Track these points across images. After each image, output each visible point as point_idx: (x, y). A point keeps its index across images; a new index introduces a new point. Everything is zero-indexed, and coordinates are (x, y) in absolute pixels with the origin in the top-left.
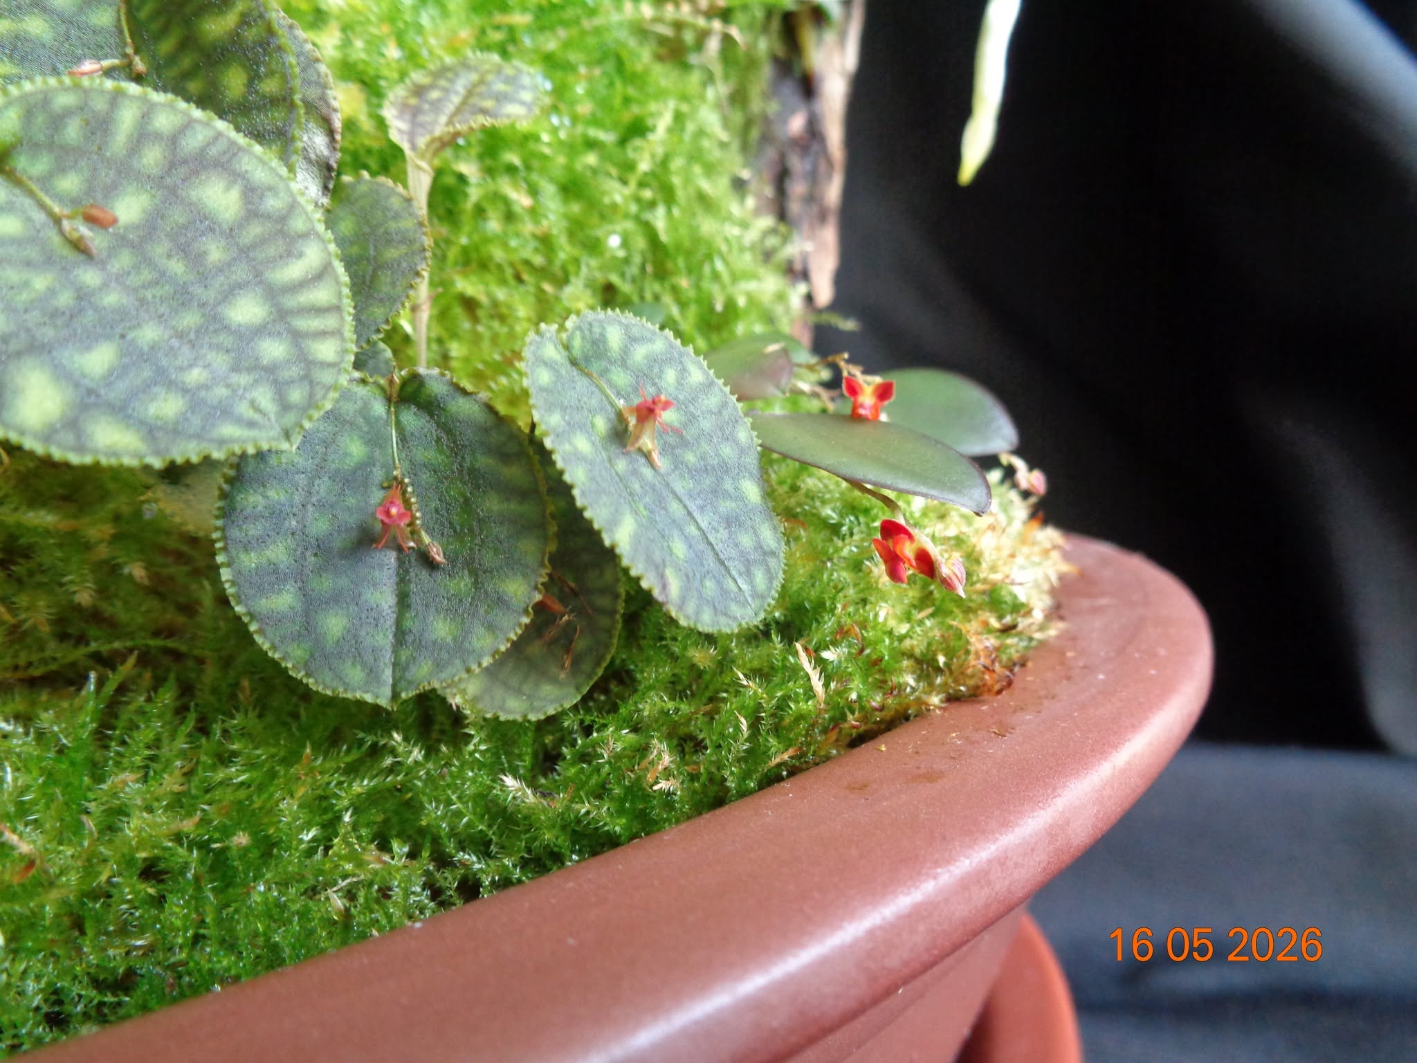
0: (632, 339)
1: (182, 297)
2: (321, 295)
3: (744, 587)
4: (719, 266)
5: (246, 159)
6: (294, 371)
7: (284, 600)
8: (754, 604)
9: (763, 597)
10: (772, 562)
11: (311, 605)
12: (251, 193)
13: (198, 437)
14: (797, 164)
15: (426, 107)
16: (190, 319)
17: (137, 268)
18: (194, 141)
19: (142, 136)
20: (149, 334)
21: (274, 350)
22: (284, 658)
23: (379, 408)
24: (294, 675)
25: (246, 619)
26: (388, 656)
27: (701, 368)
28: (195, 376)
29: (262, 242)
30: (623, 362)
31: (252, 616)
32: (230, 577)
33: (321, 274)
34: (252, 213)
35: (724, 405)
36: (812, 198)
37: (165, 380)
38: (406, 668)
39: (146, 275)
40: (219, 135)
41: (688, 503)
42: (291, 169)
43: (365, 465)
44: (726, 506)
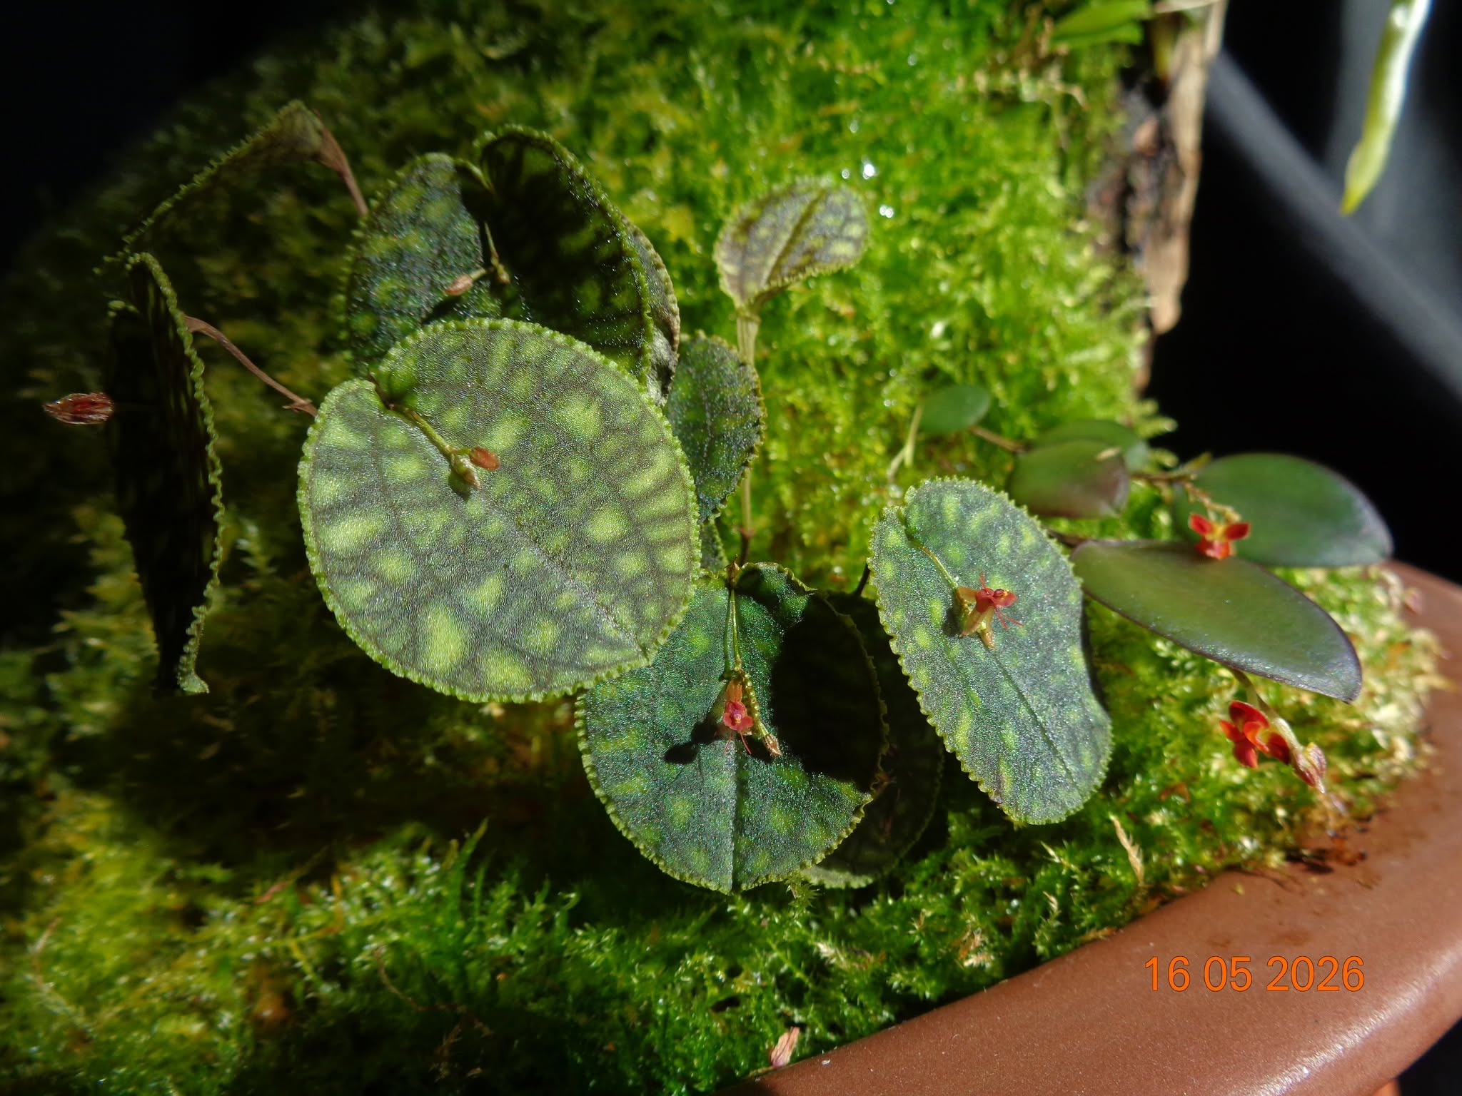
0: (968, 507)
1: (552, 518)
2: (670, 502)
3: (1073, 769)
4: (1050, 332)
5: (601, 375)
6: (647, 586)
7: (637, 785)
8: (1082, 784)
9: (1090, 779)
10: (1099, 737)
11: (662, 788)
12: (607, 408)
14: (1142, 177)
16: (559, 540)
17: (513, 491)
18: (560, 363)
19: (514, 367)
20: (526, 559)
21: (630, 564)
22: (636, 838)
24: (646, 856)
25: (603, 801)
26: (729, 844)
27: (1034, 529)
28: (565, 600)
29: (618, 455)
30: (959, 532)
31: (610, 799)
32: (590, 763)
33: (671, 479)
34: (609, 429)
35: (1056, 565)
36: (1157, 215)
37: (541, 606)
38: (745, 859)
39: (520, 499)
40: (579, 356)
41: (1020, 682)
42: (641, 379)
43: (708, 656)
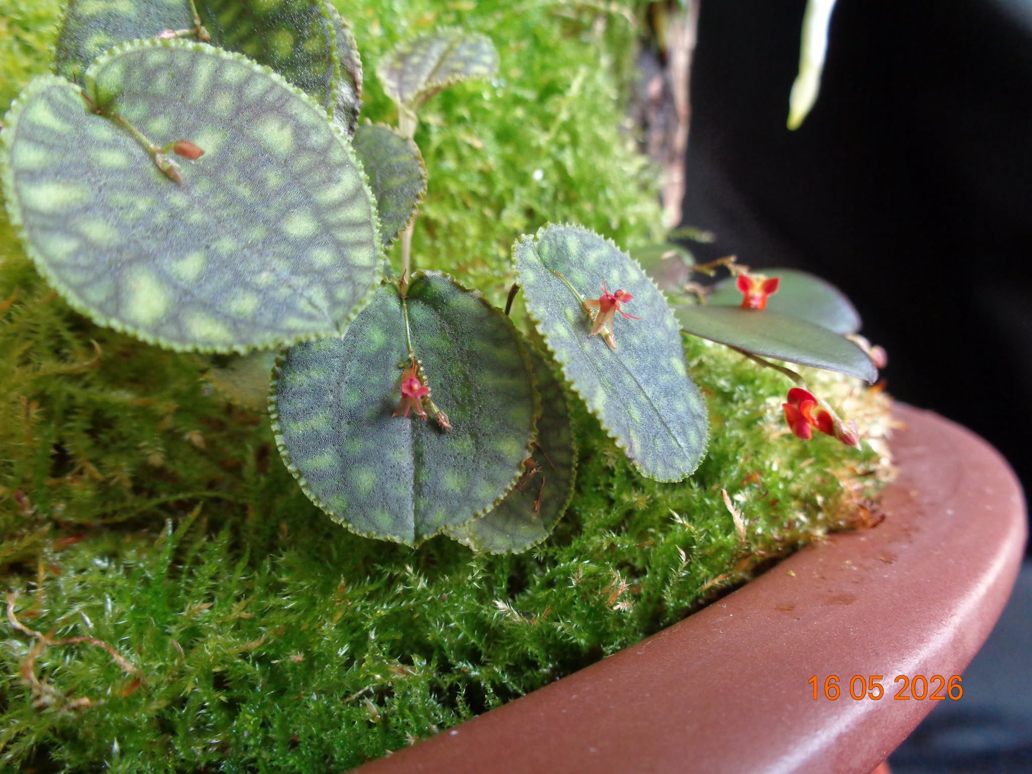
0: (586, 247)
1: (250, 216)
2: (355, 212)
3: (682, 444)
4: (610, 194)
5: (295, 105)
6: (337, 275)
7: (325, 460)
8: (691, 457)
9: (697, 453)
10: (700, 423)
11: (347, 463)
12: (300, 131)
13: (271, 327)
14: (656, 119)
15: (410, 69)
16: (257, 233)
17: (213, 192)
18: (256, 89)
19: (216, 86)
20: (226, 245)
21: (323, 257)
22: (326, 507)
23: (393, 304)
24: (335, 521)
25: (296, 476)
26: (410, 506)
27: (637, 269)
28: (264, 278)
29: (310, 170)
30: (581, 265)
31: (300, 473)
32: (283, 443)
33: (355, 196)
34: (301, 147)
35: (654, 298)
37: (241, 282)
38: (425, 515)
39: (222, 197)
40: (274, 85)
41: (636, 377)
42: (329, 112)
43: (385, 351)
44: (664, 379)
